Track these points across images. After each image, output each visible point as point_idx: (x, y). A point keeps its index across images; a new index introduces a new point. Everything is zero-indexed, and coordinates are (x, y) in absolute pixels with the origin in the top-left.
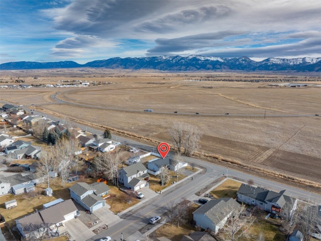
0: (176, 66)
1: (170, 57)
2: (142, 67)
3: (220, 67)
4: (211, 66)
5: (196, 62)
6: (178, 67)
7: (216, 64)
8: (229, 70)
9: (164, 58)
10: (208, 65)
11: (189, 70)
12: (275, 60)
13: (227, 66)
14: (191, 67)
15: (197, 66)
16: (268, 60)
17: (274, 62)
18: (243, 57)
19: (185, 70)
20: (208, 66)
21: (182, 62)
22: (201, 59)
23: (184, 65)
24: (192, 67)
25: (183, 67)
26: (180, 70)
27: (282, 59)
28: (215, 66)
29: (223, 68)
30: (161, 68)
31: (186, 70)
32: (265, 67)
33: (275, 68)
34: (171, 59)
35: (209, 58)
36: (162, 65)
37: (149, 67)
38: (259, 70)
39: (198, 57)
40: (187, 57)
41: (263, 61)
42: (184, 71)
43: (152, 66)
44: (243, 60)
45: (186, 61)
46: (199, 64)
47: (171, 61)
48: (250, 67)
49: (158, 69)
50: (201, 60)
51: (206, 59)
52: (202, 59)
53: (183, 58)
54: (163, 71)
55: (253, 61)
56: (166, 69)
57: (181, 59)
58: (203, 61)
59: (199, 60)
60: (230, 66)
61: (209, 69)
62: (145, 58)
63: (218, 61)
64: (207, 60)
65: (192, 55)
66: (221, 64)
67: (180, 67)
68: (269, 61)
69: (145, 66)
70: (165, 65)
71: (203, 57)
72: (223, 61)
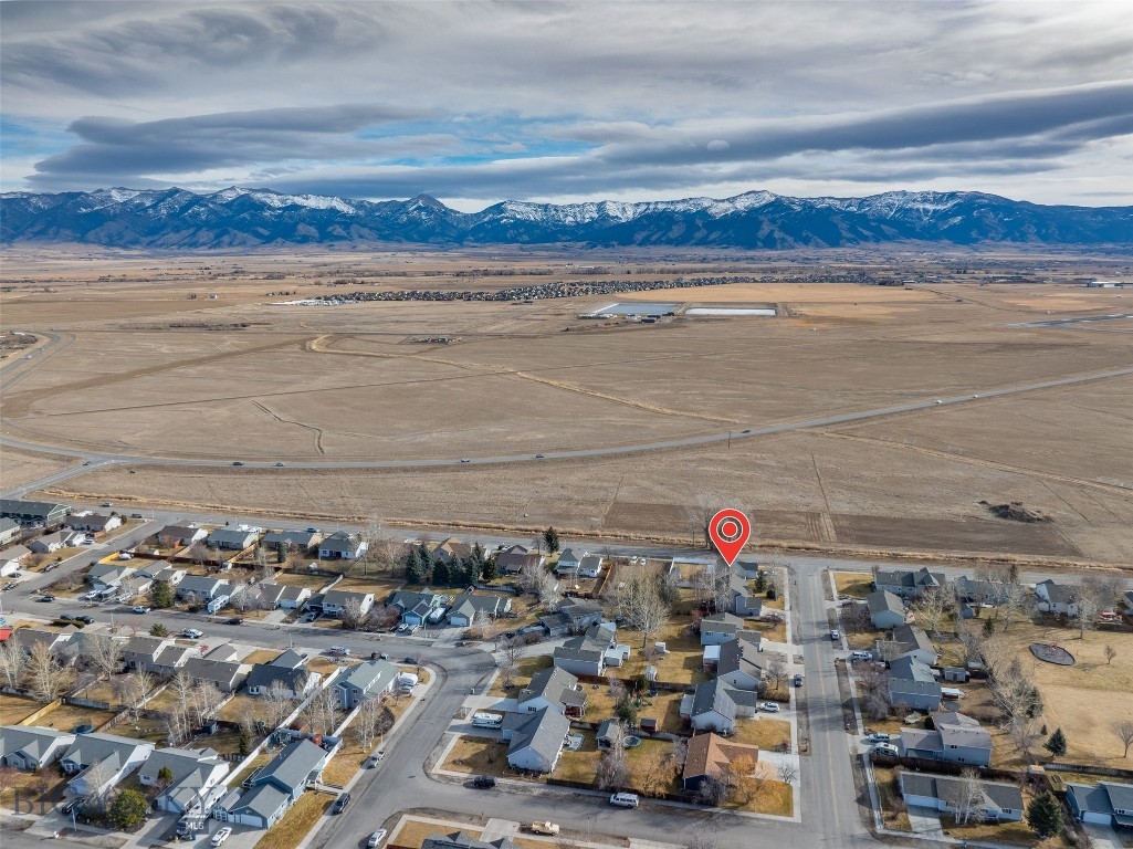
0: (177, 230)
1: (144, 194)
2: (22, 234)
3: (344, 233)
4: (313, 231)
5: (252, 216)
6: (184, 233)
7: (331, 223)
8: (380, 244)
9: (118, 197)
10: (300, 227)
11: (230, 244)
12: (522, 208)
13: (371, 228)
14: (236, 232)
15: (261, 230)
16: (498, 208)
17: (518, 217)
18: (421, 197)
19: (214, 247)
20: (302, 229)
21: (198, 214)
22: (268, 201)
23: (207, 225)
24: (240, 235)
25: (204, 235)
26: (195, 245)
27: (539, 206)
28: (327, 229)
29: (355, 236)
30: (110, 236)
31: (218, 245)
32: (493, 230)
33: (524, 233)
34: (148, 204)
35: (299, 200)
36: (112, 227)
37: (56, 234)
38: (477, 241)
39: (259, 195)
40: (215, 196)
41: (485, 212)
42: (210, 248)
43: (68, 232)
44: (419, 208)
45: (211, 211)
46: (265, 223)
47: (151, 211)
48: (443, 231)
49: (100, 243)
50: (270, 208)
51: (289, 202)
52: (275, 201)
53: (198, 200)
54: (123, 252)
55: (452, 210)
56: (134, 243)
57: (190, 204)
58: (280, 208)
59: (263, 206)
60: (379, 230)
61: (305, 240)
62: (33, 195)
63: (333, 211)
64: (295, 207)
65: (233, 188)
66: (347, 221)
67: (194, 234)
68: (502, 212)
69: (36, 229)
70: (127, 227)
71: (278, 194)
72: (351, 211)
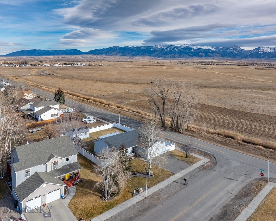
0: (170, 54)
1: (164, 46)
2: (139, 54)
3: (212, 55)
4: (203, 54)
5: (188, 51)
6: (172, 54)
7: (208, 52)
8: (221, 58)
9: (159, 47)
10: (200, 53)
11: (182, 57)
12: (266, 49)
13: (219, 54)
14: (184, 54)
15: (190, 54)
16: (258, 49)
17: (265, 51)
18: (234, 46)
19: (178, 58)
20: (201, 54)
21: (176, 50)
22: (193, 47)
23: (178, 53)
24: (185, 55)
25: (177, 55)
26: (174, 57)
27: (272, 48)
28: (207, 53)
29: (215, 56)
30: (156, 55)
31: (179, 57)
32: (256, 54)
33: (266, 56)
34: (165, 48)
35: (201, 47)
36: (157, 53)
37: (145, 54)
38: (250, 58)
39: (191, 46)
40: (180, 46)
41: (254, 50)
42: (177, 58)
43: (148, 54)
44: (233, 49)
45: (179, 50)
46: (191, 53)
47: (165, 50)
48: (240, 55)
49: (154, 56)
50: (193, 49)
51: (198, 48)
52: (195, 47)
53: (176, 47)
54: (158, 58)
55: (243, 50)
56: (161, 56)
57: (174, 48)
58: (195, 49)
59: (192, 49)
60: (222, 54)
61: (201, 56)
62: (142, 47)
63: (209, 50)
64: (199, 49)
65: (185, 45)
66: (212, 52)
67: (174, 55)
68: (259, 50)
69: (141, 53)
70: (160, 53)
71: (195, 46)
72: (214, 50)
